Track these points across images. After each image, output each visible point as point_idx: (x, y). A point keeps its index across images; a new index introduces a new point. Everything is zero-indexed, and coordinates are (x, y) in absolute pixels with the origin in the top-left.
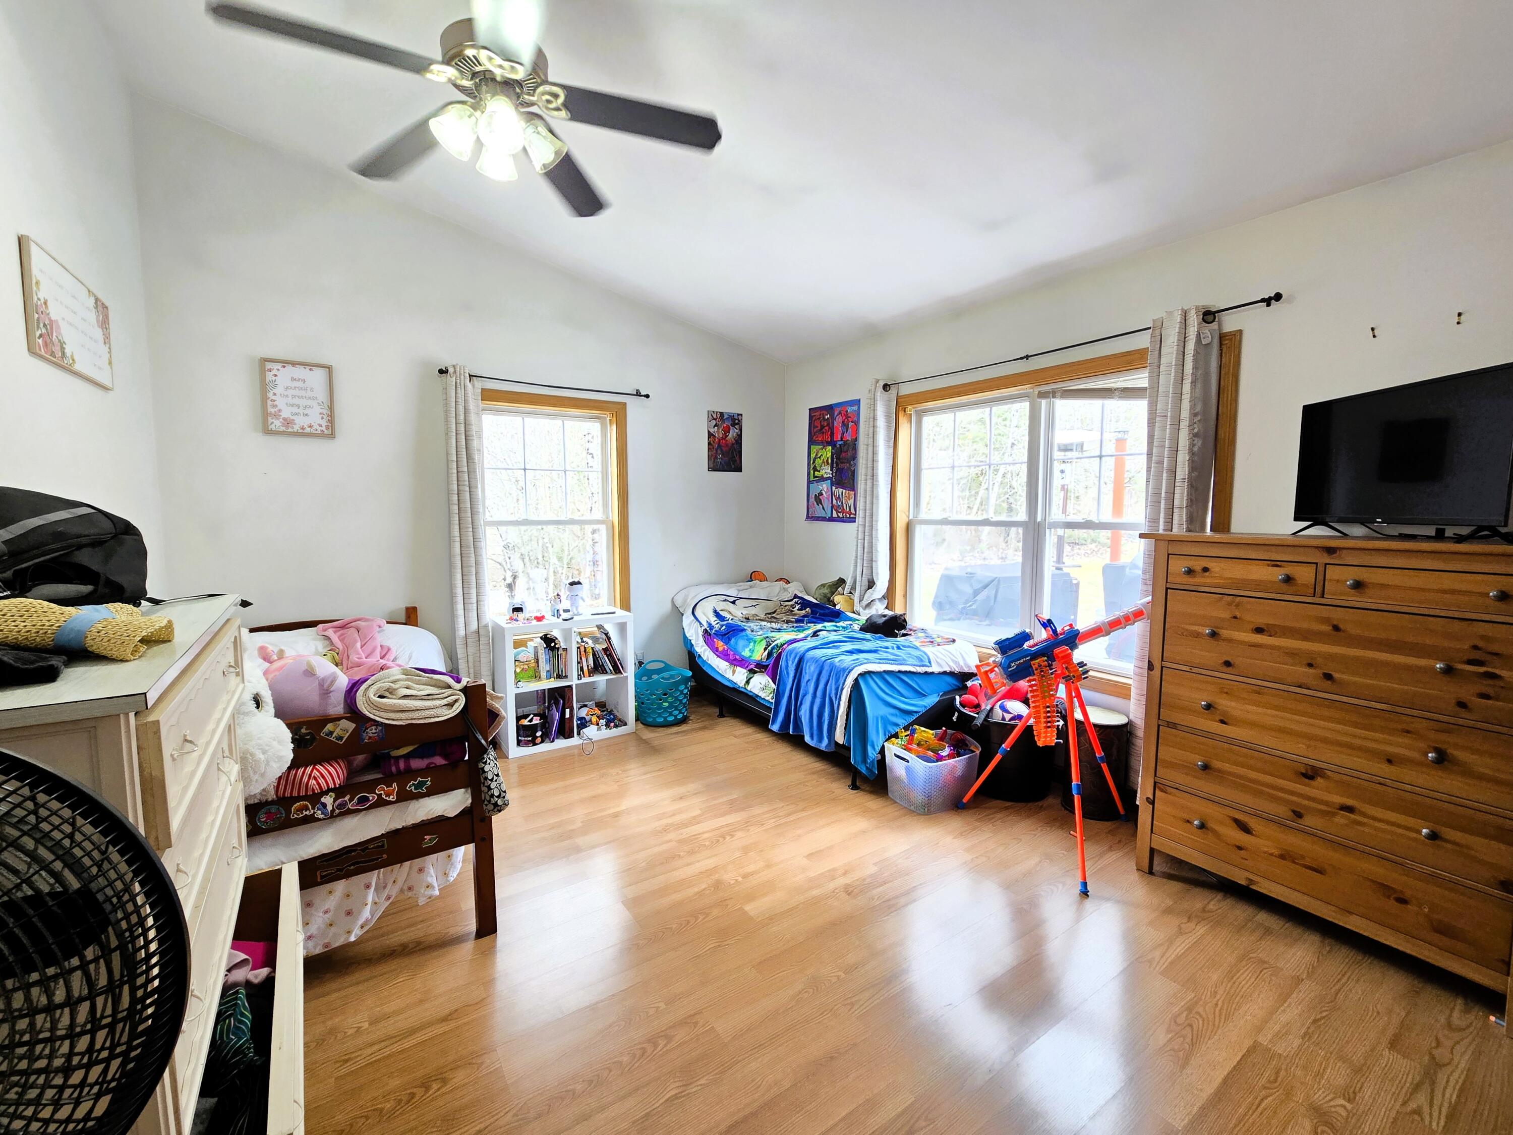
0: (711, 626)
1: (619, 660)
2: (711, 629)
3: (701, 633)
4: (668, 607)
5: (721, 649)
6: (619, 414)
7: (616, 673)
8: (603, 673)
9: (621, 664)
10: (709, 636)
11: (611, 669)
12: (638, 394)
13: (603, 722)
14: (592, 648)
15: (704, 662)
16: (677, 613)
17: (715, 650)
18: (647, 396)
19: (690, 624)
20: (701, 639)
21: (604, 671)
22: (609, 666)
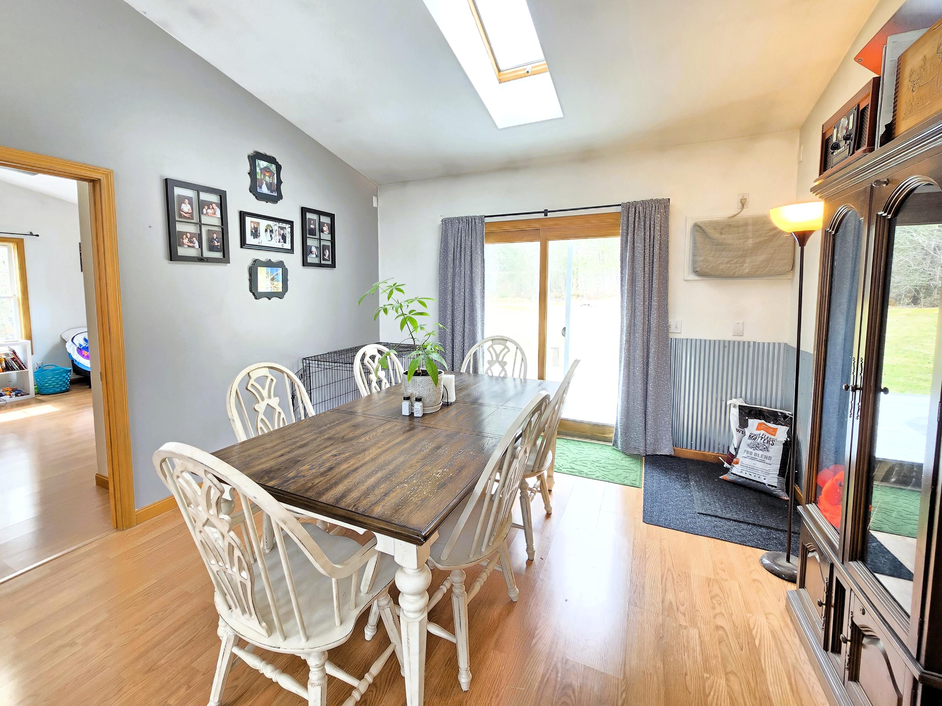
0: (81, 345)
1: (22, 363)
2: (80, 346)
3: (76, 348)
4: (58, 340)
5: (86, 355)
6: (20, 244)
7: (21, 370)
8: (12, 370)
9: (24, 365)
10: (80, 350)
11: (17, 367)
12: (31, 234)
13: (14, 393)
14: (4, 358)
15: (79, 363)
16: (64, 342)
17: (83, 356)
18: (38, 236)
19: (70, 346)
20: (76, 353)
21: (13, 369)
22: (16, 366)
